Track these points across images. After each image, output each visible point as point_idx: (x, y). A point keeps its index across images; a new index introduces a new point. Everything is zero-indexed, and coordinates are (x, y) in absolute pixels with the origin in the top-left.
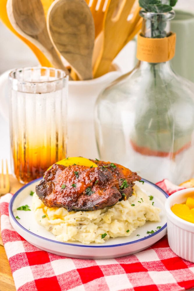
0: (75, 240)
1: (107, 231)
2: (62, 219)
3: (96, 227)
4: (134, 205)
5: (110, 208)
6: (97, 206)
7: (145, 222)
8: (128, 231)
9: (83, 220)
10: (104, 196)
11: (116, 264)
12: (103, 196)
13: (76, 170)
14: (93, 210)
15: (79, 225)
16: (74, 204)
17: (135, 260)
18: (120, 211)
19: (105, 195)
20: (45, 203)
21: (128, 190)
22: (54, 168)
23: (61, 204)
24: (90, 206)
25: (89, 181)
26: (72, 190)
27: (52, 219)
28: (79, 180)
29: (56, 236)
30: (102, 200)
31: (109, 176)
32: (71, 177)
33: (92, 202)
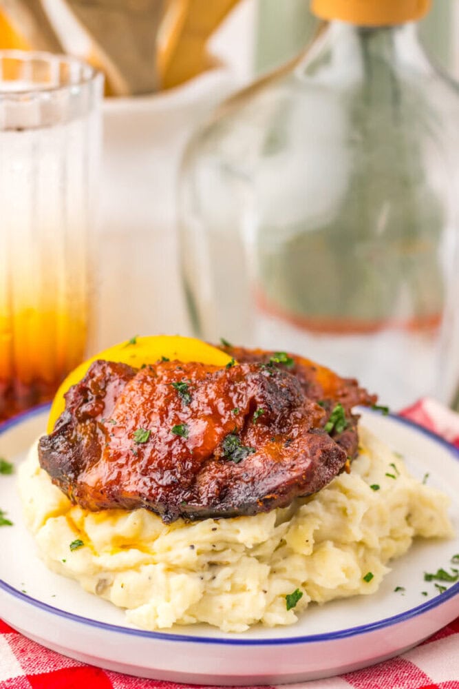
0: (194, 621)
1: (303, 581)
2: (142, 549)
3: (266, 569)
4: (375, 488)
5: (306, 503)
6: (272, 499)
7: (410, 541)
8: (368, 578)
9: (218, 548)
10: (293, 463)
12: (287, 461)
13: (179, 377)
14: (254, 513)
15: (207, 566)
16: (188, 495)
18: (338, 509)
19: (295, 458)
20: (78, 496)
21: (352, 436)
22: (98, 374)
23: (138, 498)
24: (243, 497)
25: (232, 412)
26: (174, 445)
27: (106, 552)
28: (195, 410)
29: (127, 611)
30: (288, 476)
31: (296, 392)
32: (165, 402)
33: (250, 484)
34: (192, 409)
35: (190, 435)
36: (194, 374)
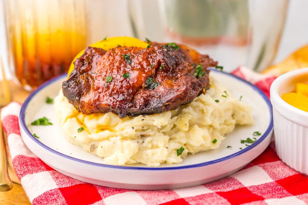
0: (135, 162)
1: (184, 143)
2: (111, 130)
3: (167, 138)
4: (217, 101)
5: (185, 108)
6: (169, 104)
7: (234, 126)
8: (215, 141)
9: (145, 128)
10: (178, 88)
11: (210, 194)
12: (176, 87)
13: (125, 53)
14: (161, 112)
15: (140, 137)
16: (130, 105)
17: (236, 184)
18: (200, 110)
19: (179, 86)
20: (81, 107)
21: (206, 79)
22: (89, 53)
23: (108, 107)
24: (156, 105)
25: (150, 67)
26: (124, 82)
27: (94, 132)
28: (133, 67)
29: (104, 159)
30: (176, 94)
31: (179, 57)
32: (119, 63)
33: (158, 98)
34: (132, 66)
35: (130, 78)
36: (132, 51)
